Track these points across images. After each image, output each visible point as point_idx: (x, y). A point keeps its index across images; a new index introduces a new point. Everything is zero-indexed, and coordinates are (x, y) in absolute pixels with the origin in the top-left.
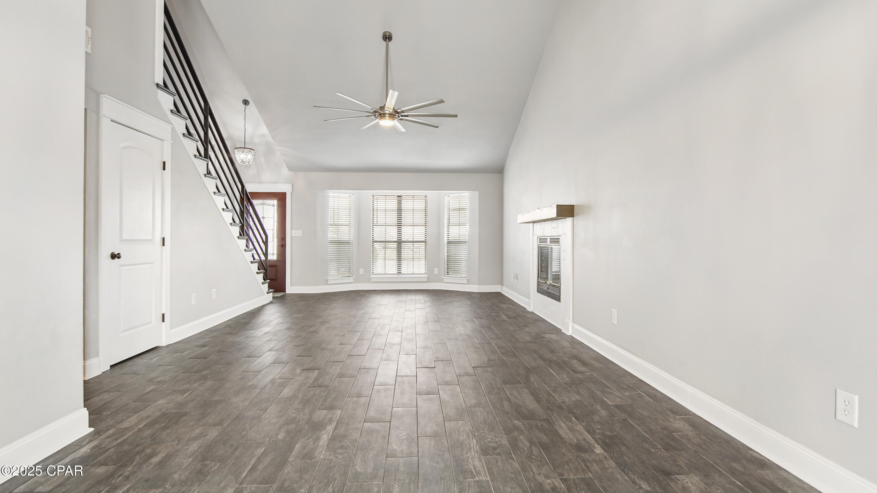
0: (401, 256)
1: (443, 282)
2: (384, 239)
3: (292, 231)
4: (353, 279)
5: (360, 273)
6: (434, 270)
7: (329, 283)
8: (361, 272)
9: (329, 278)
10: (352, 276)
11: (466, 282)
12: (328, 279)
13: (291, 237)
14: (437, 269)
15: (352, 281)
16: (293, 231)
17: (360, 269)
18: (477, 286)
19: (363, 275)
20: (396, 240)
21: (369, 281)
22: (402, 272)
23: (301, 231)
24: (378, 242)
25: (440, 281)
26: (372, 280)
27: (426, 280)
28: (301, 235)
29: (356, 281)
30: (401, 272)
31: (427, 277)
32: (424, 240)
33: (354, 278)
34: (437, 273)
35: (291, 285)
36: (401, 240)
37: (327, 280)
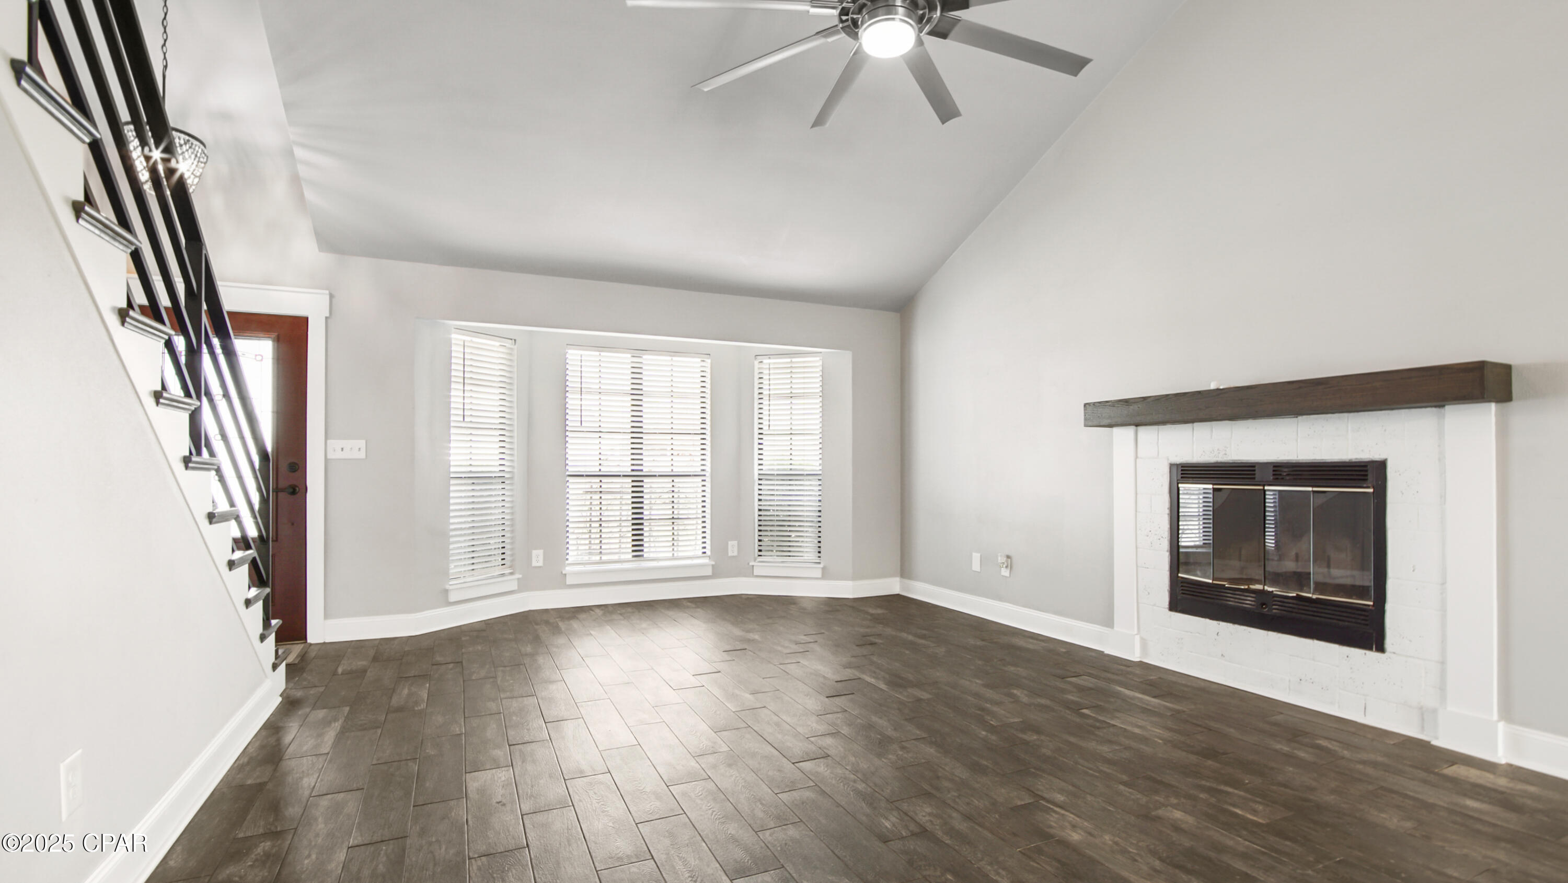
0: (642, 513)
1: (752, 575)
2: (595, 470)
3: (329, 441)
4: (516, 583)
5: (534, 564)
6: (728, 543)
7: (453, 597)
8: (538, 557)
9: (451, 585)
10: (511, 574)
11: (818, 574)
12: (447, 587)
13: (327, 460)
14: (735, 543)
15: (514, 586)
16: (334, 444)
17: (535, 552)
18: (850, 583)
19: (540, 567)
20: (627, 470)
21: (561, 582)
22: (645, 555)
23: (362, 443)
24: (582, 476)
25: (749, 572)
26: (569, 581)
27: (709, 573)
28: (362, 455)
29: (524, 586)
30: (642, 556)
31: (713, 566)
32: (699, 469)
33: (518, 579)
34: (735, 554)
35: (327, 616)
36: (642, 470)
37: (446, 591)
